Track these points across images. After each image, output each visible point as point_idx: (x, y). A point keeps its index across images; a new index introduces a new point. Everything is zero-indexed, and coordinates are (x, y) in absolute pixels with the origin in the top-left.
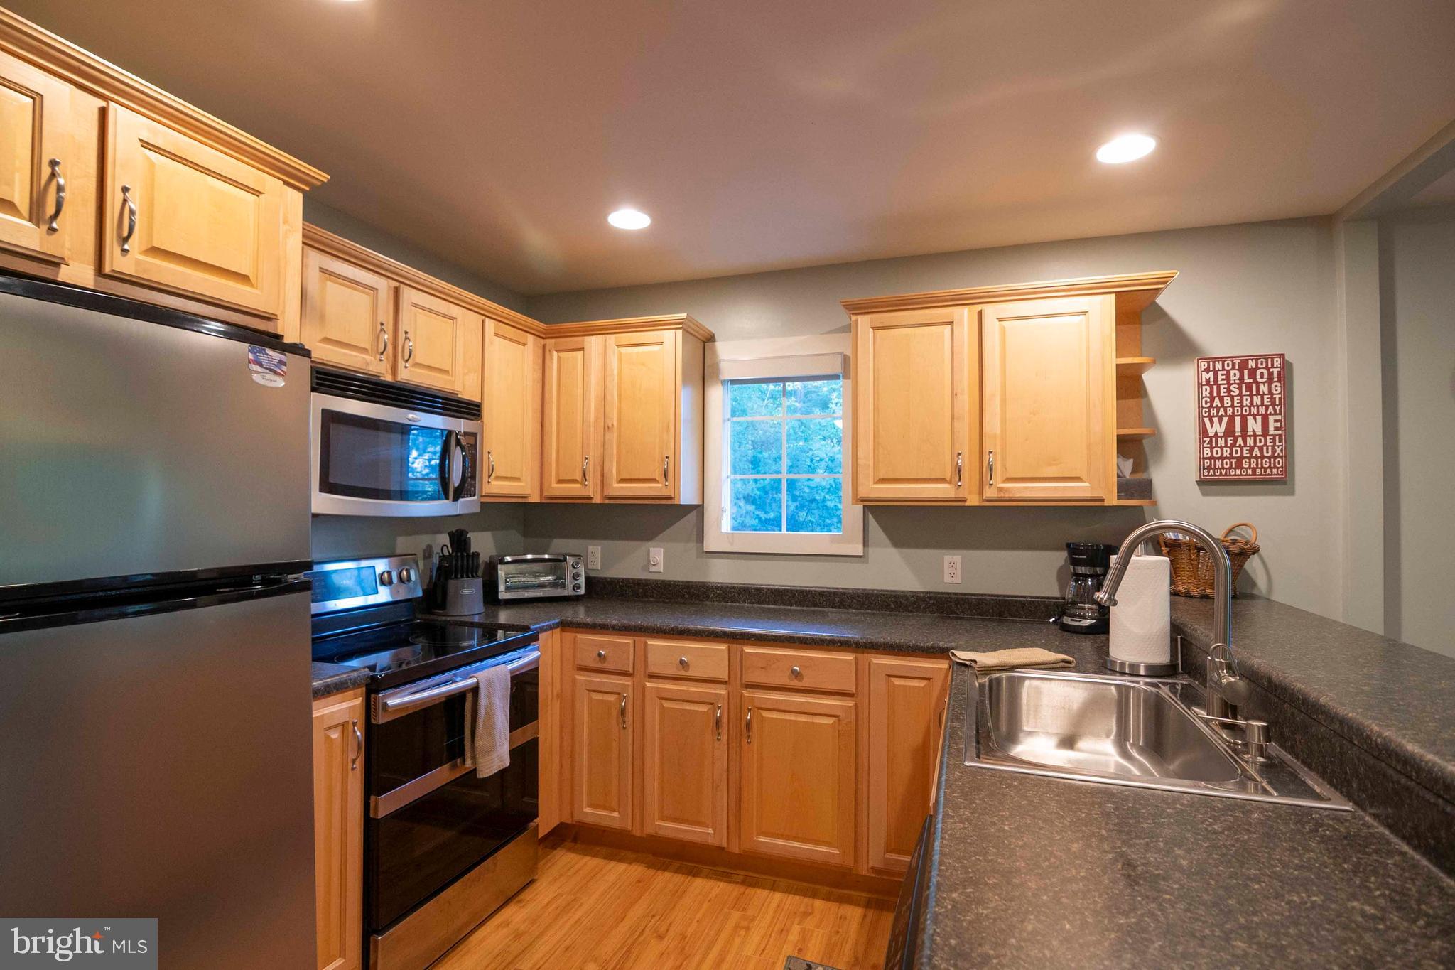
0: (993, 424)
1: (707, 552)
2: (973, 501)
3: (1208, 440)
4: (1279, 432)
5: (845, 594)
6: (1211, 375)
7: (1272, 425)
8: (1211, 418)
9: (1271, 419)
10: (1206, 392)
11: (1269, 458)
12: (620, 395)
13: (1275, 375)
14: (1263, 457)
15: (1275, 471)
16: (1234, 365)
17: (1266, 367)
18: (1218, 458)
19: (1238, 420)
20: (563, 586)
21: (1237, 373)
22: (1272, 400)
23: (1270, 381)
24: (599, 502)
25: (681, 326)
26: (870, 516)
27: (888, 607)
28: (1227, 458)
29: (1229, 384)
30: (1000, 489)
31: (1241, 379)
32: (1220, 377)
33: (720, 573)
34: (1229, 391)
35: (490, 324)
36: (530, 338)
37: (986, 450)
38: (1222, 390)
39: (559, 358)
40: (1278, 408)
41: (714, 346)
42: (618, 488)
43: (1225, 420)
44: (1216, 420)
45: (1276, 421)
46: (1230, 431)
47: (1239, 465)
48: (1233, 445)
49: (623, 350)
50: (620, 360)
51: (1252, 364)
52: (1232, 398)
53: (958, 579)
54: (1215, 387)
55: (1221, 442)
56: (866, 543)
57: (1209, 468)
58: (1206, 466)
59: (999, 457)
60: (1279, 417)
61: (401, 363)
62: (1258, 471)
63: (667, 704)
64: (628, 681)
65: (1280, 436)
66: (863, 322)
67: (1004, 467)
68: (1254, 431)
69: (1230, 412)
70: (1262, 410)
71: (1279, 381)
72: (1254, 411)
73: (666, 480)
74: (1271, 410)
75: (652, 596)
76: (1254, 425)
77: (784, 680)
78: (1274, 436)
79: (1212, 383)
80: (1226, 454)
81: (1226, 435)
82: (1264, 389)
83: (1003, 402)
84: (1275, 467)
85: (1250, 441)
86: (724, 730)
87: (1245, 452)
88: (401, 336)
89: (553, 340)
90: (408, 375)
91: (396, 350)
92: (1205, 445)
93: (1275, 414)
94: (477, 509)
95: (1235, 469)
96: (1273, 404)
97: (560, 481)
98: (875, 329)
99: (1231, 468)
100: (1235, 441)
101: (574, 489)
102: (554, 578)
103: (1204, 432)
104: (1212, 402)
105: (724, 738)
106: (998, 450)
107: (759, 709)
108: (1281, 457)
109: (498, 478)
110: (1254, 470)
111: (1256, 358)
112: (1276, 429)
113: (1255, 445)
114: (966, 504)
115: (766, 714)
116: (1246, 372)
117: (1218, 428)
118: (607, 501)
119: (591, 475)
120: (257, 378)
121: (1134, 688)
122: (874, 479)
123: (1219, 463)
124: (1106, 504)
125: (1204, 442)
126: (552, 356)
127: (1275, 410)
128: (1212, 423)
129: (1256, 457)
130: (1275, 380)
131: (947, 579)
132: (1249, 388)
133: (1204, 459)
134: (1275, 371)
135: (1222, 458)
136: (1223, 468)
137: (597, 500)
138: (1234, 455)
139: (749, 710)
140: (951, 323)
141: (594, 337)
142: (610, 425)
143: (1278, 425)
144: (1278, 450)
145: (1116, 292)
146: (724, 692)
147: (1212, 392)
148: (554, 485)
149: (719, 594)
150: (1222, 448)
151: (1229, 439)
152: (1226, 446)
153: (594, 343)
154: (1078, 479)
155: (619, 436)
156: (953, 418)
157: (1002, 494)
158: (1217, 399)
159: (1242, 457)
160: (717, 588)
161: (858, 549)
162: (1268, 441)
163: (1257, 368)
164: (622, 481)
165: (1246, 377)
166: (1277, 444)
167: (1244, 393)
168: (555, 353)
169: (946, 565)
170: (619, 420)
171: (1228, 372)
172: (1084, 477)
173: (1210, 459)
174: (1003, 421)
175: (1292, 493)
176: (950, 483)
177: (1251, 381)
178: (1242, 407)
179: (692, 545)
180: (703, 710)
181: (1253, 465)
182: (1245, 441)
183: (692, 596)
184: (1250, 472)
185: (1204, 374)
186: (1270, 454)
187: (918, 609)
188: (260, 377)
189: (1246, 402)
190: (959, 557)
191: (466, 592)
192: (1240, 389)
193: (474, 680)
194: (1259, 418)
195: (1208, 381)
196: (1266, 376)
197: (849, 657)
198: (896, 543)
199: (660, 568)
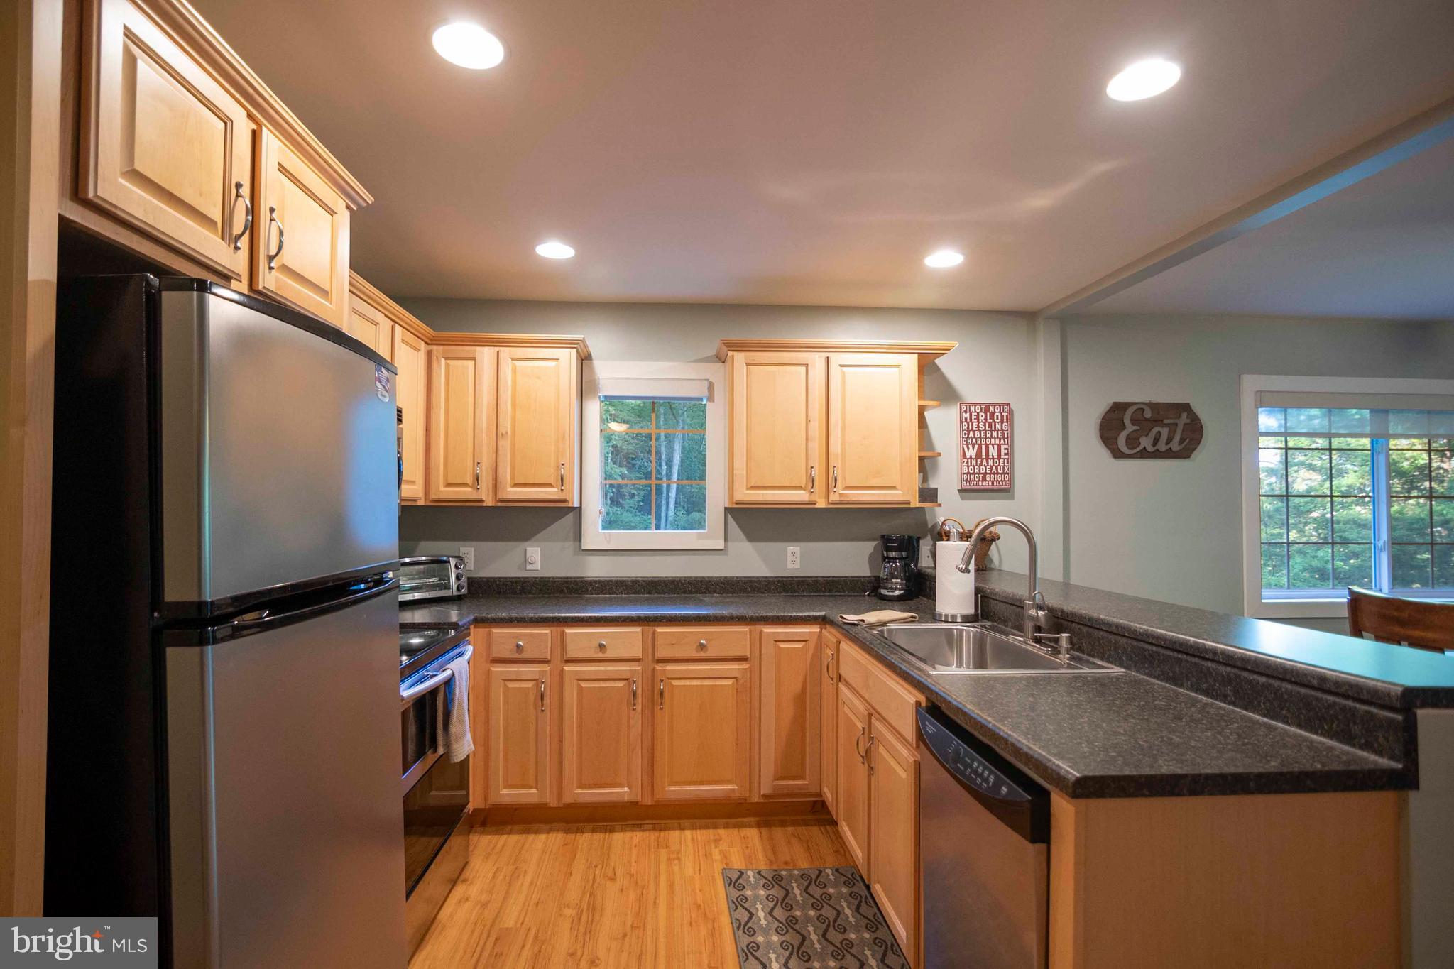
0: (835, 447)
1: (584, 550)
2: (821, 504)
3: (966, 460)
4: (1007, 457)
5: (710, 581)
6: (968, 414)
7: (1003, 451)
8: (967, 445)
9: (1003, 447)
10: (965, 428)
11: (1001, 474)
12: (514, 406)
13: (1005, 418)
14: (998, 473)
15: (1004, 483)
16: (981, 409)
17: (1000, 412)
18: (972, 474)
19: (983, 447)
20: (447, 587)
21: (983, 414)
22: (1003, 434)
23: (1002, 421)
24: (490, 505)
25: (576, 346)
26: (729, 516)
27: (745, 591)
28: (977, 473)
29: (978, 422)
30: (842, 495)
31: (986, 419)
32: (973, 417)
33: (596, 570)
34: (978, 427)
35: (396, 329)
37: (831, 464)
38: (975, 426)
39: (447, 366)
40: (1006, 440)
41: (592, 364)
42: (512, 493)
43: (976, 447)
44: (970, 446)
45: (1005, 449)
46: (979, 455)
47: (984, 479)
48: (981, 465)
49: (518, 363)
50: (514, 371)
51: (992, 409)
52: (980, 431)
53: (797, 566)
54: (970, 424)
55: (974, 462)
56: (726, 540)
57: (967, 480)
58: (965, 478)
59: (840, 471)
60: (1007, 446)
62: (995, 483)
63: (584, 685)
64: (546, 668)
65: (1008, 459)
66: (739, 358)
67: (844, 478)
68: (993, 456)
69: (979, 442)
70: (997, 441)
71: (1007, 422)
72: (993, 441)
73: (562, 485)
74: (1002, 441)
75: (530, 593)
76: (993, 451)
77: (693, 653)
78: (1004, 459)
79: (968, 421)
80: (977, 471)
81: (977, 457)
82: (998, 426)
83: (843, 429)
84: (1005, 480)
85: (991, 462)
86: (639, 700)
87: (988, 469)
89: (441, 347)
92: (964, 464)
93: (1005, 444)
95: (982, 481)
96: (1004, 438)
97: (449, 485)
98: (748, 364)
99: (979, 480)
100: (982, 462)
101: (466, 493)
102: (437, 579)
103: (964, 456)
104: (968, 434)
105: (639, 707)
106: (839, 465)
107: (669, 679)
108: (1008, 474)
110: (993, 484)
111: (994, 405)
112: (1005, 454)
113: (994, 465)
114: (817, 506)
115: (676, 683)
116: (988, 414)
117: (971, 453)
118: (499, 504)
119: (484, 479)
121: (966, 630)
122: (747, 486)
123: (972, 477)
124: (911, 506)
125: (964, 462)
126: (439, 363)
127: (1005, 441)
128: (968, 449)
129: (994, 474)
130: (1005, 421)
131: (790, 566)
132: (990, 426)
133: (964, 474)
134: (1005, 414)
135: (974, 473)
136: (975, 480)
137: (489, 502)
138: (982, 472)
139: (662, 681)
140: (807, 365)
141: (486, 348)
142: (504, 432)
143: (1006, 451)
144: (1006, 468)
145: (918, 353)
146: (639, 668)
147: (968, 426)
148: (442, 488)
149: (598, 587)
150: (974, 466)
151: (978, 460)
152: (977, 465)
153: (486, 355)
154: (894, 488)
155: (513, 445)
156: (807, 439)
157: (842, 499)
158: (971, 432)
159: (986, 473)
160: (596, 582)
161: (720, 544)
162: (1001, 462)
163: (995, 412)
164: (516, 485)
165: (988, 418)
166: (1006, 464)
167: (987, 429)
168: (443, 360)
169: (789, 554)
170: (514, 426)
171: (978, 413)
172: (898, 487)
173: (967, 474)
174: (843, 443)
175: (1012, 498)
176: (804, 490)
177: (991, 421)
178: (986, 438)
179: (570, 545)
180: (620, 685)
181: (992, 479)
182: (987, 462)
183: (571, 590)
184: (990, 483)
185: (964, 414)
186: (1002, 471)
187: (769, 591)
188: (380, 393)
189: (988, 435)
190: (799, 548)
192: (985, 426)
193: (448, 673)
194: (996, 446)
195: (966, 419)
196: (1000, 418)
197: (745, 629)
198: (751, 538)
199: (537, 566)
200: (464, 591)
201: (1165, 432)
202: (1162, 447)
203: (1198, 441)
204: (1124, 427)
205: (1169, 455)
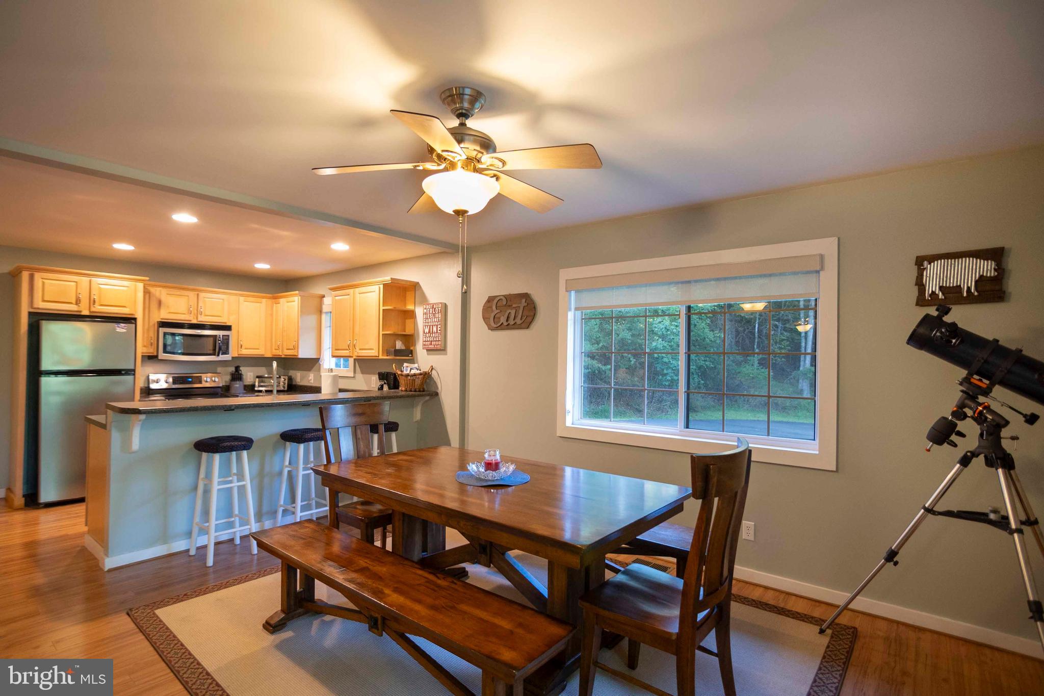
0: (357, 331)
1: (320, 376)
3: (425, 334)
4: (440, 332)
7: (439, 329)
8: (426, 326)
9: (439, 326)
10: (425, 317)
14: (436, 341)
15: (439, 346)
16: (431, 306)
17: (438, 307)
18: (427, 341)
19: (431, 327)
21: (432, 310)
22: (439, 320)
23: (438, 313)
25: (298, 296)
26: (356, 362)
28: (429, 341)
29: (430, 314)
30: (358, 353)
31: (433, 312)
32: (428, 311)
34: (430, 316)
35: (242, 299)
36: (264, 300)
37: (355, 339)
39: (276, 306)
43: (429, 327)
46: (429, 331)
48: (430, 337)
49: (287, 304)
50: (287, 307)
51: (435, 307)
52: (430, 319)
54: (427, 315)
55: (428, 335)
56: (355, 372)
57: (425, 345)
59: (357, 342)
61: (199, 316)
67: (359, 345)
68: (435, 331)
69: (430, 324)
70: (437, 323)
71: (440, 312)
72: (435, 323)
73: (295, 349)
76: (435, 329)
78: (438, 333)
80: (429, 339)
81: (429, 333)
82: (437, 315)
83: (358, 322)
84: (439, 344)
85: (434, 334)
87: (433, 339)
88: (199, 308)
90: (203, 319)
91: (199, 313)
92: (424, 336)
94: (230, 359)
95: (430, 345)
100: (431, 335)
103: (424, 332)
106: (357, 339)
108: (440, 341)
109: (246, 349)
111: (436, 304)
113: (435, 336)
116: (434, 309)
117: (427, 330)
120: (117, 330)
122: (335, 349)
123: (427, 343)
124: (379, 358)
126: (273, 305)
127: (439, 323)
128: (426, 328)
132: (434, 315)
134: (439, 309)
136: (428, 345)
137: (283, 356)
140: (349, 295)
141: (281, 299)
142: (284, 329)
144: (440, 338)
145: (383, 284)
148: (274, 351)
150: (428, 337)
153: (281, 301)
154: (373, 349)
155: (286, 334)
157: (358, 355)
158: (427, 319)
159: (432, 341)
161: (352, 374)
162: (438, 335)
164: (288, 349)
167: (433, 317)
168: (275, 305)
170: (286, 327)
171: (430, 309)
173: (425, 341)
175: (446, 354)
176: (348, 351)
178: (432, 322)
179: (319, 373)
181: (434, 344)
184: (434, 346)
185: (425, 310)
186: (438, 340)
188: (118, 330)
189: (433, 320)
191: (237, 386)
194: (436, 326)
195: (426, 312)
196: (438, 311)
198: (362, 373)
199: (312, 381)
200: (286, 389)
201: (513, 312)
202: (511, 322)
203: (534, 316)
204: (492, 311)
205: (515, 327)
